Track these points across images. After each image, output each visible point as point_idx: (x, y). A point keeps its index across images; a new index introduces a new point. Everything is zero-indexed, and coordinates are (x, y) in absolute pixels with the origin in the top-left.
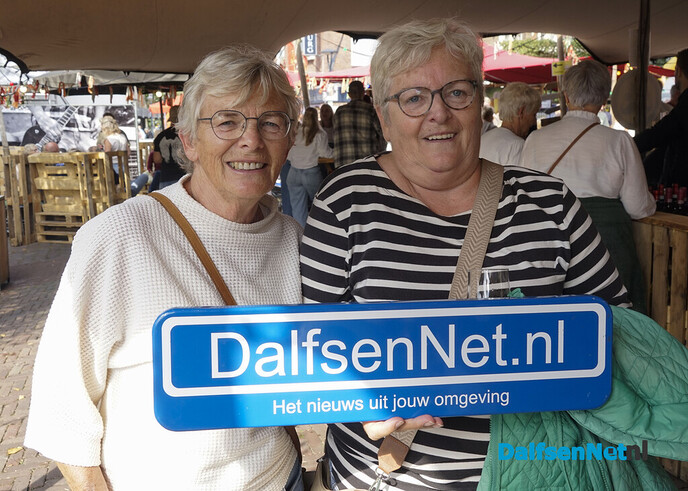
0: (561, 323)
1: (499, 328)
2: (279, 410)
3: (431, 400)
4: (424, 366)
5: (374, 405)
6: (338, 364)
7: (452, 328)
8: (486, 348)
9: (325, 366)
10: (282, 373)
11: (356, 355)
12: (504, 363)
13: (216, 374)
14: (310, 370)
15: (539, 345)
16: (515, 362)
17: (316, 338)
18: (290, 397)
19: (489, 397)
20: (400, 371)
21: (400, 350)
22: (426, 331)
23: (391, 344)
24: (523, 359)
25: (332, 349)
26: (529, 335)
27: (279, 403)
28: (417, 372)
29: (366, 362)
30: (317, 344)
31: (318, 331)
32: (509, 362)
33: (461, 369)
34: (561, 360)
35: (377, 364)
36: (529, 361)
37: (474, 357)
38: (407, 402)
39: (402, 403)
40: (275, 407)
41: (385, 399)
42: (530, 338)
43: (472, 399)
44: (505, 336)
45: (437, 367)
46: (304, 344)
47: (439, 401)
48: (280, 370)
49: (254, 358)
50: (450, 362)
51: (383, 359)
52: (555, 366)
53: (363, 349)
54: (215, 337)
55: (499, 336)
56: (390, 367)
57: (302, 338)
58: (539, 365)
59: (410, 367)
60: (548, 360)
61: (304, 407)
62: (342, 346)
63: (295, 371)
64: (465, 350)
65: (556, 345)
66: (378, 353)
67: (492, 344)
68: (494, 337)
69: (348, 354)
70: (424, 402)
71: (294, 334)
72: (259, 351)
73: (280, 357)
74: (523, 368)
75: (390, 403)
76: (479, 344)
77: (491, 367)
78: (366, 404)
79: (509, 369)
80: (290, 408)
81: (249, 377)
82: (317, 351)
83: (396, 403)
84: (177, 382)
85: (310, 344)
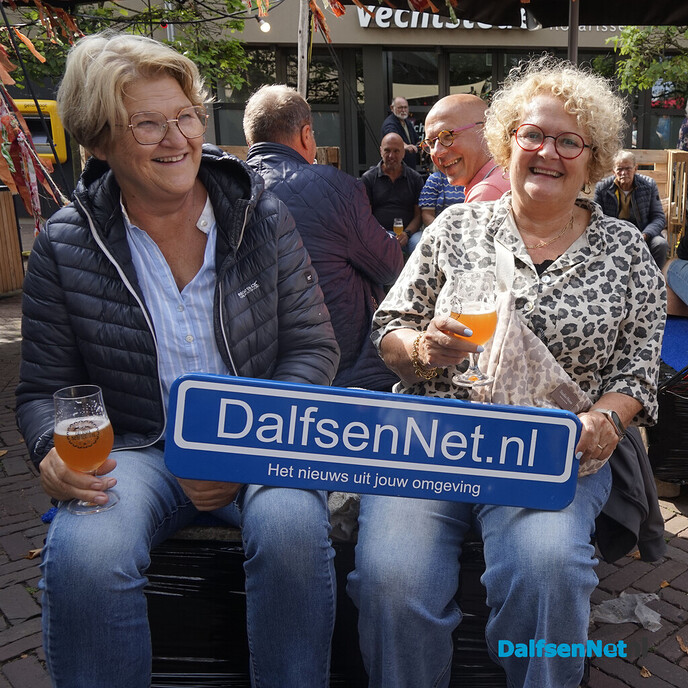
0: (535, 432)
1: (478, 429)
2: (273, 472)
3: (410, 484)
4: (406, 452)
5: (358, 480)
6: (329, 440)
7: (435, 423)
8: (464, 445)
9: (318, 440)
10: (280, 441)
11: (346, 434)
12: (479, 460)
13: (221, 434)
14: (304, 442)
15: (513, 447)
16: (489, 460)
17: (312, 415)
18: (285, 463)
19: (463, 487)
20: (384, 454)
21: (387, 435)
22: (411, 423)
23: (379, 430)
24: (497, 458)
25: (325, 426)
26: (504, 438)
27: (274, 466)
28: (400, 457)
29: (351, 440)
30: (313, 420)
31: (315, 409)
32: (484, 459)
33: (439, 459)
34: (531, 464)
35: (365, 445)
36: (502, 461)
37: (453, 451)
38: (388, 481)
39: (383, 481)
40: (270, 469)
41: (368, 476)
42: (505, 442)
43: (447, 486)
44: (482, 437)
45: (417, 454)
46: (301, 419)
47: (417, 484)
48: (278, 438)
49: (256, 425)
50: (430, 452)
51: (371, 441)
52: (524, 468)
53: (353, 430)
54: (224, 402)
55: (477, 435)
56: (376, 449)
57: (300, 413)
58: (510, 465)
59: (394, 451)
60: (519, 463)
61: (295, 473)
62: (336, 425)
63: (291, 441)
64: (445, 444)
65: (528, 450)
66: (366, 435)
67: (470, 442)
68: (472, 436)
69: (339, 432)
70: (403, 483)
71: (294, 409)
72: (262, 419)
73: (279, 427)
74: (495, 466)
75: (372, 480)
76: (458, 440)
77: (467, 462)
78: (351, 478)
79: (483, 465)
80: (283, 472)
81: (250, 441)
82: (312, 426)
83: (378, 481)
84: (186, 436)
85: (307, 420)
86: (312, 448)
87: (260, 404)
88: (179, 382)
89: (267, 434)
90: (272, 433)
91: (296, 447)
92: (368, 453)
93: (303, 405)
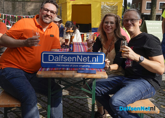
0: (97, 56)
1: (88, 56)
3: (78, 66)
4: (78, 61)
6: (66, 60)
7: (82, 56)
8: (86, 59)
9: (64, 60)
11: (68, 59)
13: (49, 60)
14: (62, 61)
16: (91, 61)
17: (63, 56)
18: (59, 64)
19: (87, 66)
20: (74, 61)
21: (74, 59)
22: (78, 56)
23: (73, 58)
24: (92, 61)
25: (65, 58)
29: (69, 60)
31: (63, 55)
32: (90, 61)
33: (83, 62)
34: (97, 61)
35: (71, 60)
36: (93, 61)
37: (85, 60)
38: (75, 66)
40: (57, 65)
42: (93, 58)
43: (84, 66)
45: (79, 61)
47: (80, 66)
48: (58, 60)
49: (54, 58)
50: (81, 61)
51: (72, 60)
52: (96, 62)
53: (69, 58)
54: (49, 55)
55: (88, 58)
56: (73, 61)
57: (61, 56)
59: (76, 61)
61: (61, 65)
62: (66, 58)
63: (60, 61)
64: (83, 59)
65: (97, 59)
66: (71, 59)
69: (67, 59)
70: (77, 66)
71: (60, 56)
72: (55, 58)
73: (58, 59)
74: (92, 62)
75: (73, 66)
76: (85, 58)
77: (87, 62)
78: (69, 66)
79: (90, 62)
80: (59, 66)
81: (54, 61)
82: (63, 58)
83: (74, 66)
84: (44, 61)
85: (62, 57)
86: (63, 61)
87: (55, 55)
88: (42, 53)
89: (56, 60)
90: (57, 60)
91: (61, 61)
92: (72, 62)
93: (61, 55)
